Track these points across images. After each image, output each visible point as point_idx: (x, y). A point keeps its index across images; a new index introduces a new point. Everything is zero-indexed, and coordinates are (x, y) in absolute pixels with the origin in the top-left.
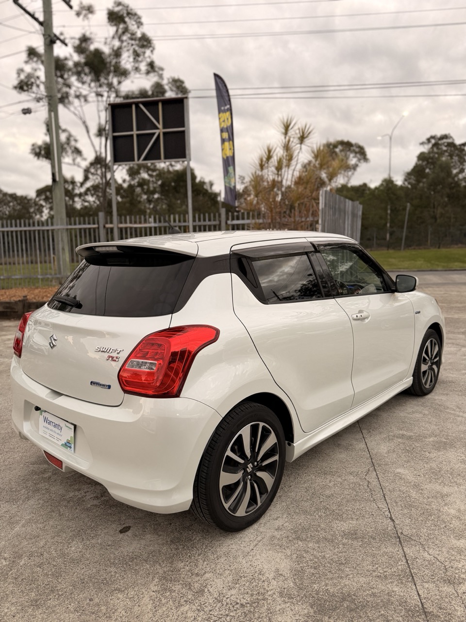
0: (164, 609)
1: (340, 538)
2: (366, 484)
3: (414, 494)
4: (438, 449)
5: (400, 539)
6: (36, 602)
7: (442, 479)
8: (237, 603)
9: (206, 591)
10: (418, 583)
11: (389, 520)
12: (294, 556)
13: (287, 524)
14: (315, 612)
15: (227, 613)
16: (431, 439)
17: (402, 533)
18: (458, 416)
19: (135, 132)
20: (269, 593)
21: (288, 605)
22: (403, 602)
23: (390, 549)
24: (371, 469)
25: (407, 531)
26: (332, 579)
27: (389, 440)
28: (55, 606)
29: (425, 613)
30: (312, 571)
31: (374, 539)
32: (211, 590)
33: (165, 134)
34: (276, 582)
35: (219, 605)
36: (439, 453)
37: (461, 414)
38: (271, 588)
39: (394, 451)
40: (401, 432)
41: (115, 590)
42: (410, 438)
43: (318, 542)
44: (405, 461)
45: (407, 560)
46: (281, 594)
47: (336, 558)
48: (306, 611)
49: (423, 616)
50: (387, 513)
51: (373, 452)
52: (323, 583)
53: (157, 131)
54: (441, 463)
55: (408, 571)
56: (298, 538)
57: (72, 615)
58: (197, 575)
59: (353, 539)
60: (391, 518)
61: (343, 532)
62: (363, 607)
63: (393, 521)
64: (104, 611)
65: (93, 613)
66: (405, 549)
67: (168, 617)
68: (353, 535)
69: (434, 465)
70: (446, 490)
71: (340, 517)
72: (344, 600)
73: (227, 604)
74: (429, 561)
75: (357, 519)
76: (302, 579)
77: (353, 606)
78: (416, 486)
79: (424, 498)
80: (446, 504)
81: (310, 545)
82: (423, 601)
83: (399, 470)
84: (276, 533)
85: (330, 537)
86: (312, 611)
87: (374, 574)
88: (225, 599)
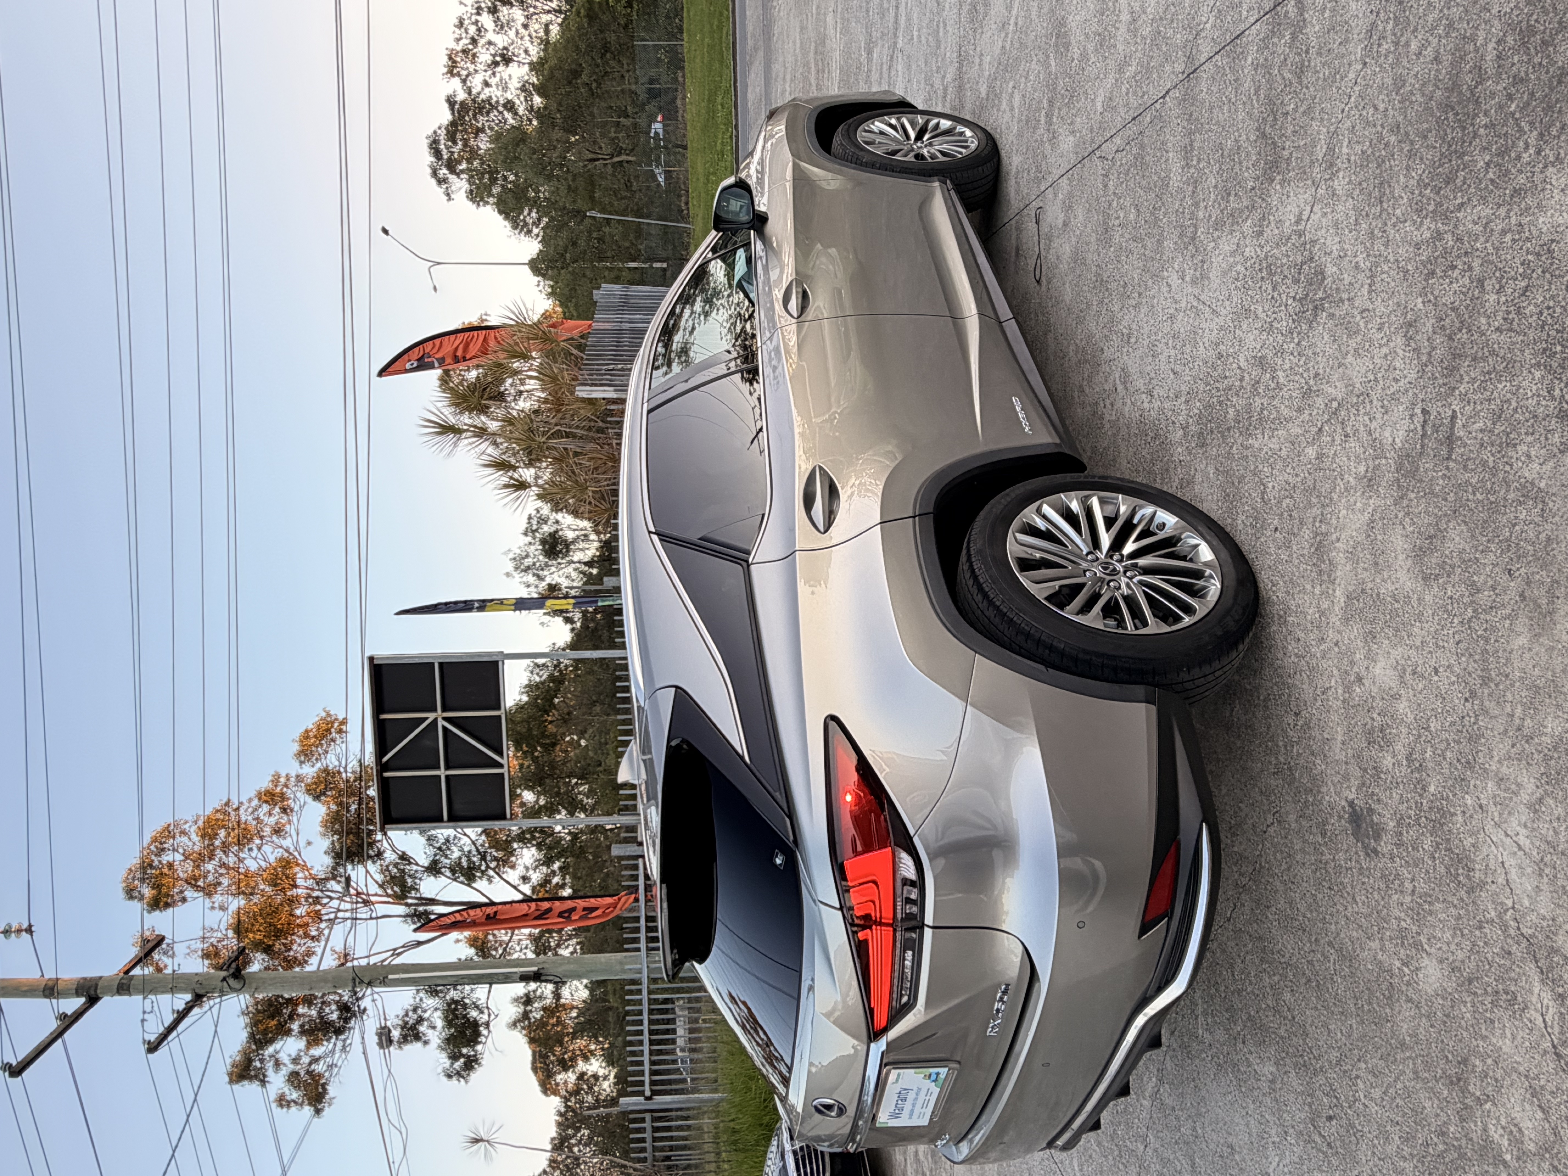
0: (1283, 407)
1: (1192, 170)
2: (1119, 155)
3: (1131, 70)
4: (1067, 45)
5: (1191, 74)
6: (1281, 617)
7: (1109, 27)
8: (1273, 298)
9: (1260, 354)
10: (1242, 27)
11: (1167, 98)
12: (1216, 234)
13: (1176, 266)
14: (1279, 173)
15: (1283, 308)
16: (1053, 63)
17: (1183, 73)
18: (1016, 24)
19: (442, 773)
20: (1259, 253)
21: (1271, 218)
22: (1265, 43)
23: (1204, 86)
24: (1098, 153)
25: (1179, 67)
26: (1240, 163)
27: (1054, 137)
28: (1285, 582)
29: (1275, 7)
30: (1232, 198)
31: (1191, 115)
32: (1258, 347)
33: (444, 710)
34: (1248, 249)
35: (1275, 324)
36: (1073, 42)
37: (1012, 22)
38: (1253, 254)
39: (1072, 123)
40: (1043, 122)
41: (1263, 498)
42: (1051, 102)
43: (1196, 205)
44: (1086, 99)
45: (1217, 53)
46: (1260, 233)
47: (1216, 168)
48: (1278, 187)
49: (1279, 8)
50: (1158, 106)
51: (1073, 159)
52: (1246, 174)
53: (441, 723)
54: (1087, 35)
55: (1228, 48)
56: (1193, 239)
57: (1294, 548)
58: (1242, 379)
59: (1192, 150)
60: (1163, 97)
61: (1183, 168)
62: (1271, 102)
63: (1167, 92)
64: (1288, 501)
65: (1291, 516)
66: (1203, 60)
67: (1291, 397)
68: (1187, 151)
69: (1090, 47)
70: (1125, 17)
71: (1165, 182)
72: (1264, 135)
73: (1274, 313)
74: (1217, 18)
75: (1167, 152)
76: (1241, 211)
77: (1271, 118)
78: (1120, 70)
79: (1137, 50)
80: (1144, 12)
81: (1201, 214)
82: (1262, 13)
83: (1099, 105)
84: (1188, 279)
85: (1190, 188)
86: (1278, 178)
87: (1233, 100)
88: (1268, 320)
